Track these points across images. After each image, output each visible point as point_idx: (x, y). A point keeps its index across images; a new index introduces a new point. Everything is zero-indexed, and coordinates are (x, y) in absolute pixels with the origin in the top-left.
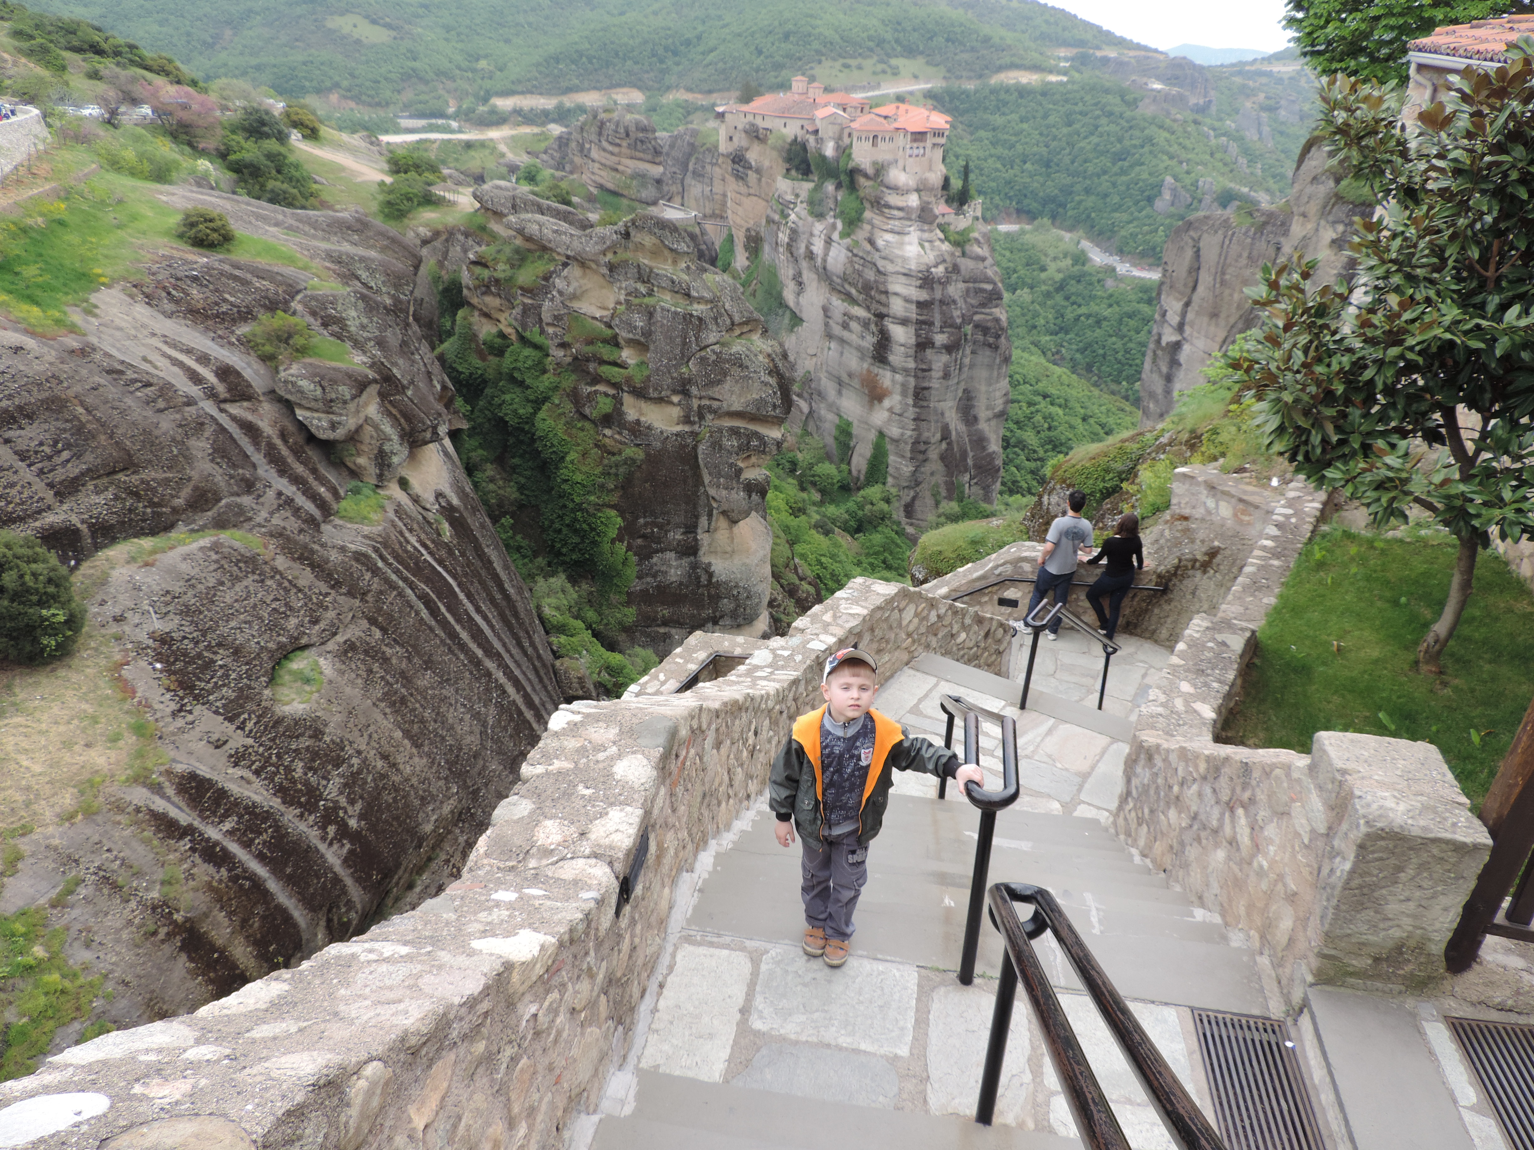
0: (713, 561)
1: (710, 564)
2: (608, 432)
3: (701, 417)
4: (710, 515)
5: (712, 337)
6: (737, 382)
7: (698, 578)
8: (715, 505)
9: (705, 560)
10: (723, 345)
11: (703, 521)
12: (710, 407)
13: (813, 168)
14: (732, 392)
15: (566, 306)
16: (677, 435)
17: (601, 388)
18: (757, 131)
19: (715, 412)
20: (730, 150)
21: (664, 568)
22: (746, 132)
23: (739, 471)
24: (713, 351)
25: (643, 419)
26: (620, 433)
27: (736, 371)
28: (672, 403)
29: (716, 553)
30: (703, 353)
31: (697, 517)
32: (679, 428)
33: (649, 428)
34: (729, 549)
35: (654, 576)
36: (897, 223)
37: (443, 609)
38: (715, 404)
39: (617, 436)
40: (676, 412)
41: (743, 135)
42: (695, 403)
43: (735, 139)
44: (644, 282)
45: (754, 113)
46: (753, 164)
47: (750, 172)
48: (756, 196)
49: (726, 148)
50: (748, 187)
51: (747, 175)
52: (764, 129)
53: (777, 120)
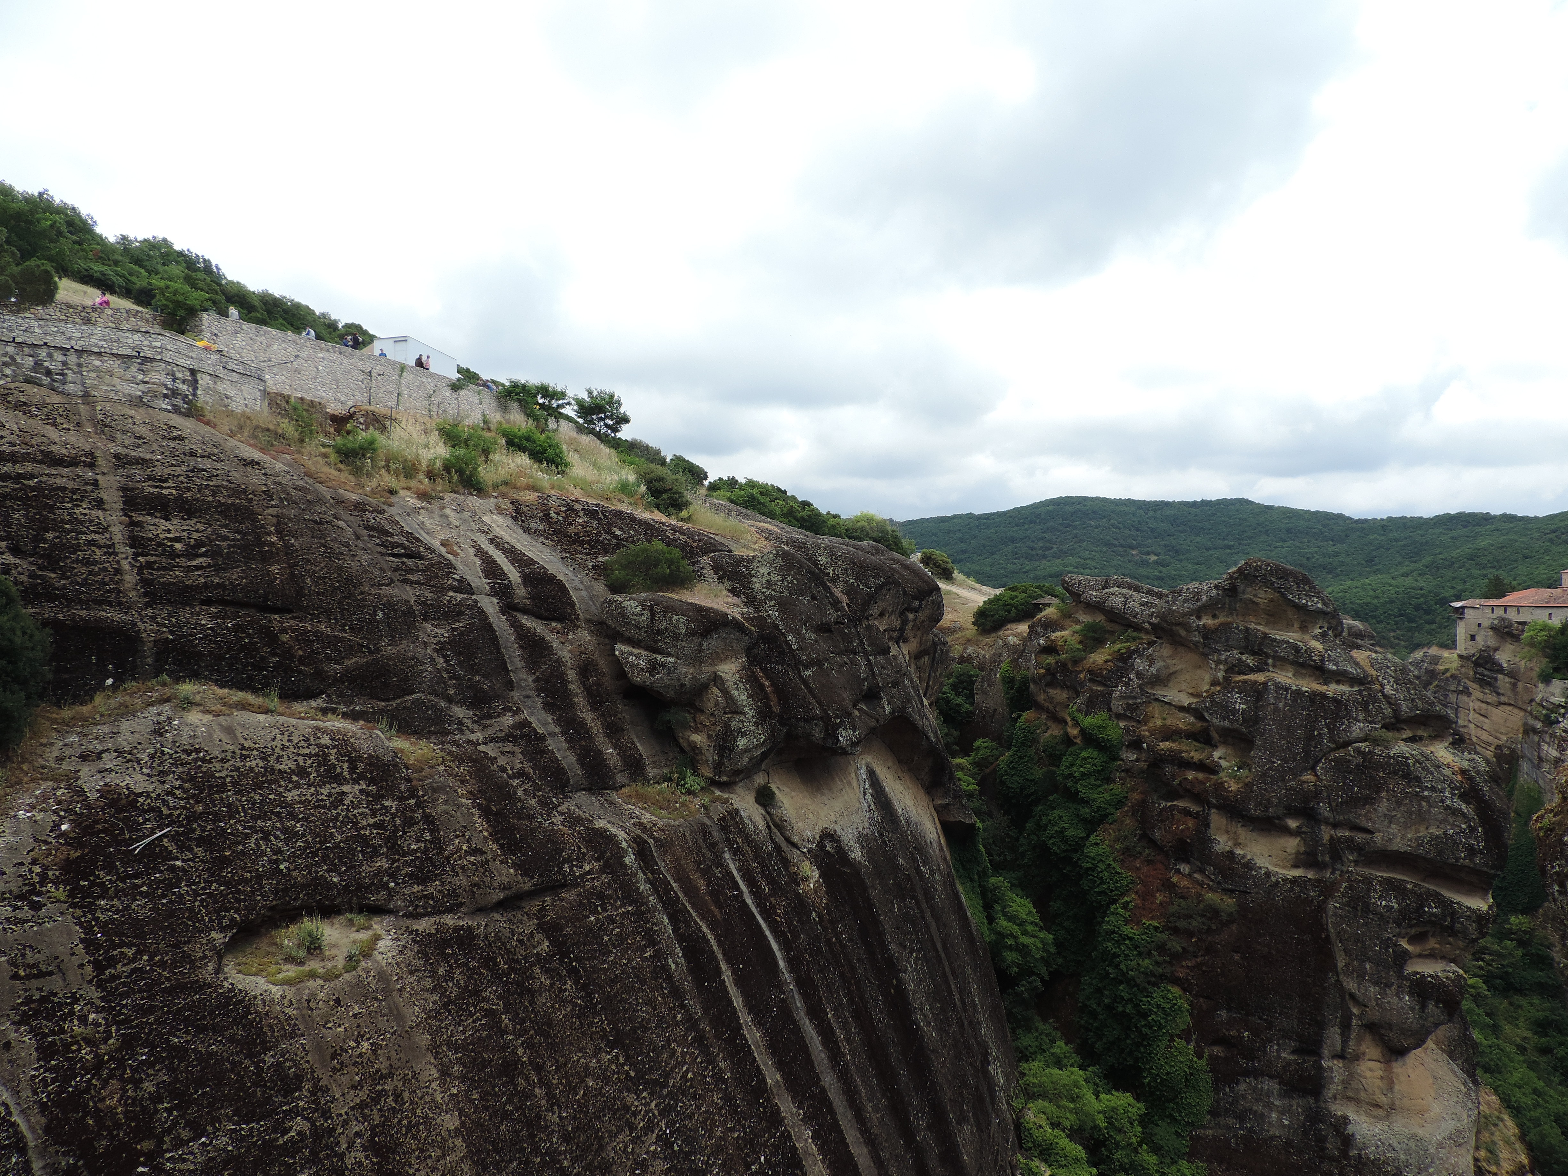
0: (1352, 1116)
1: (1345, 1120)
2: (1185, 868)
3: (1336, 856)
4: (1346, 1027)
5: (1358, 729)
6: (1399, 803)
7: (1321, 1140)
8: (1355, 1011)
9: (1338, 1109)
10: (1375, 742)
11: (1333, 1037)
12: (1351, 840)
14: (1391, 819)
15: (1144, 693)
16: (1294, 881)
17: (1181, 804)
18: (1510, 626)
19: (1360, 849)
20: (1472, 651)
21: (1259, 1108)
22: (1493, 628)
23: (1403, 957)
24: (1358, 751)
25: (1239, 851)
26: (1201, 871)
27: (1397, 785)
28: (1287, 831)
29: (1357, 1101)
30: (1341, 753)
31: (1321, 1026)
32: (1297, 873)
33: (1249, 866)
34: (1383, 1100)
35: (1241, 1117)
37: (727, 975)
38: (1360, 837)
39: (1197, 876)
40: (1292, 844)
41: (1490, 633)
42: (1326, 833)
43: (1478, 638)
44: (1254, 653)
45: (1506, 608)
46: (1505, 665)
47: (1500, 676)
48: (1510, 705)
49: (1466, 649)
50: (1498, 694)
51: (1496, 679)
52: (1519, 623)
53: (1539, 611)
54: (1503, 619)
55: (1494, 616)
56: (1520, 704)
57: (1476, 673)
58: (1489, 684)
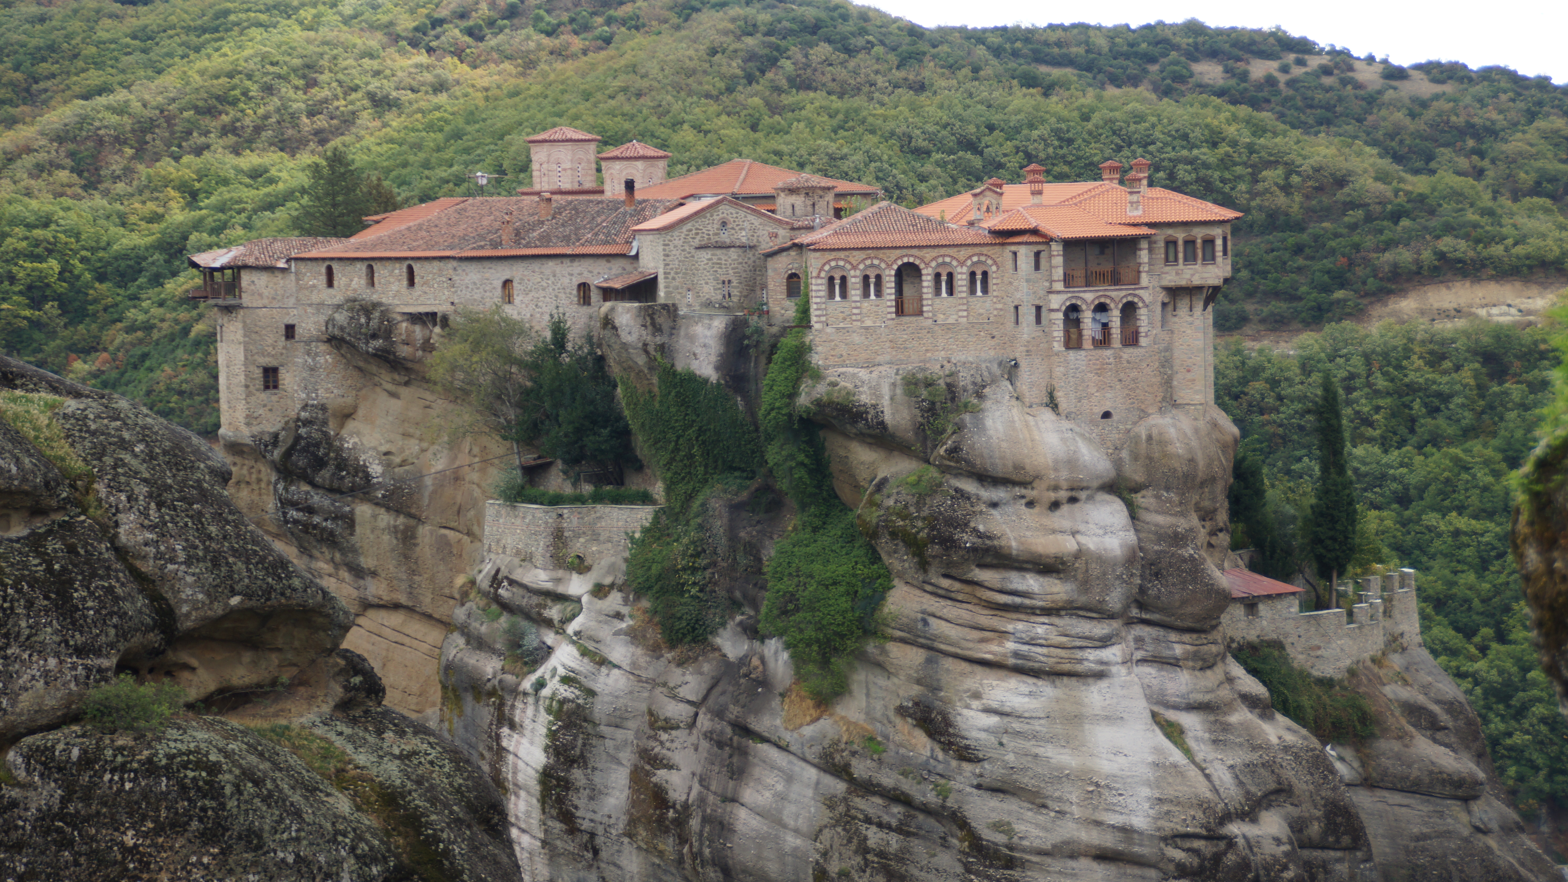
5: (38, 680)
10: (103, 720)
13: (641, 445)
18: (386, 331)
20: (271, 424)
22: (335, 341)
24: (43, 761)
36: (1041, 629)
41: (326, 357)
43: (288, 379)
45: (370, 264)
46: (376, 469)
47: (363, 510)
48: (396, 606)
49: (250, 419)
50: (358, 572)
51: (350, 522)
52: (416, 318)
53: (472, 274)
54: (367, 309)
55: (336, 296)
56: (427, 603)
57: (285, 503)
58: (330, 540)
